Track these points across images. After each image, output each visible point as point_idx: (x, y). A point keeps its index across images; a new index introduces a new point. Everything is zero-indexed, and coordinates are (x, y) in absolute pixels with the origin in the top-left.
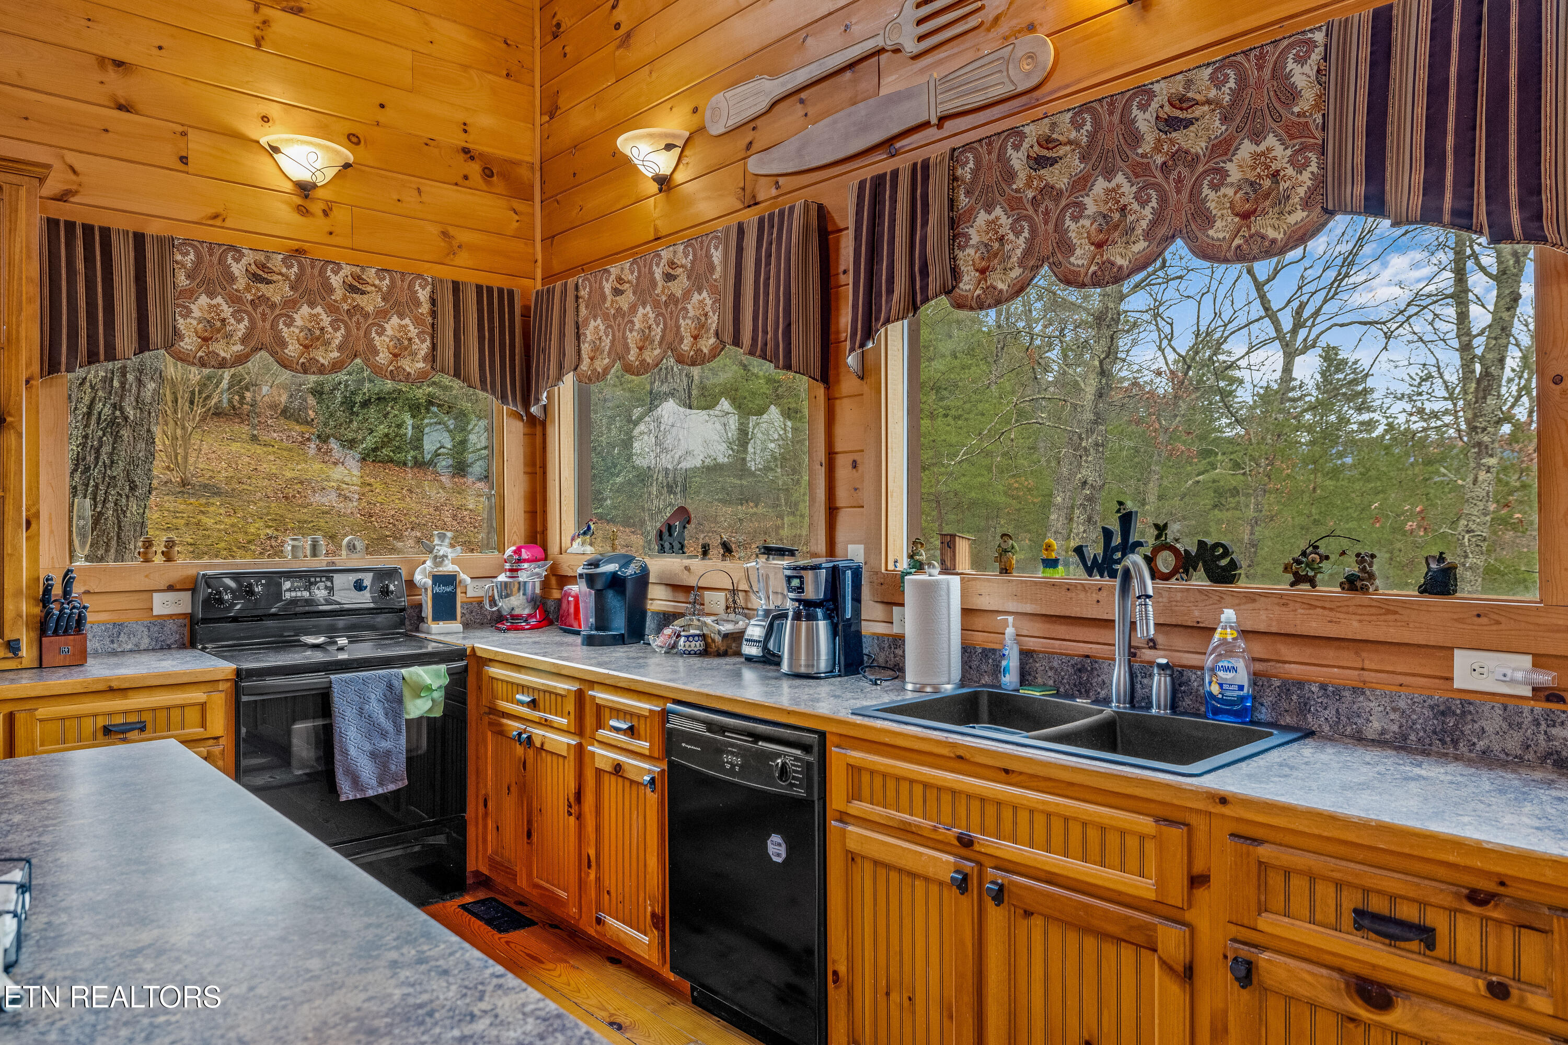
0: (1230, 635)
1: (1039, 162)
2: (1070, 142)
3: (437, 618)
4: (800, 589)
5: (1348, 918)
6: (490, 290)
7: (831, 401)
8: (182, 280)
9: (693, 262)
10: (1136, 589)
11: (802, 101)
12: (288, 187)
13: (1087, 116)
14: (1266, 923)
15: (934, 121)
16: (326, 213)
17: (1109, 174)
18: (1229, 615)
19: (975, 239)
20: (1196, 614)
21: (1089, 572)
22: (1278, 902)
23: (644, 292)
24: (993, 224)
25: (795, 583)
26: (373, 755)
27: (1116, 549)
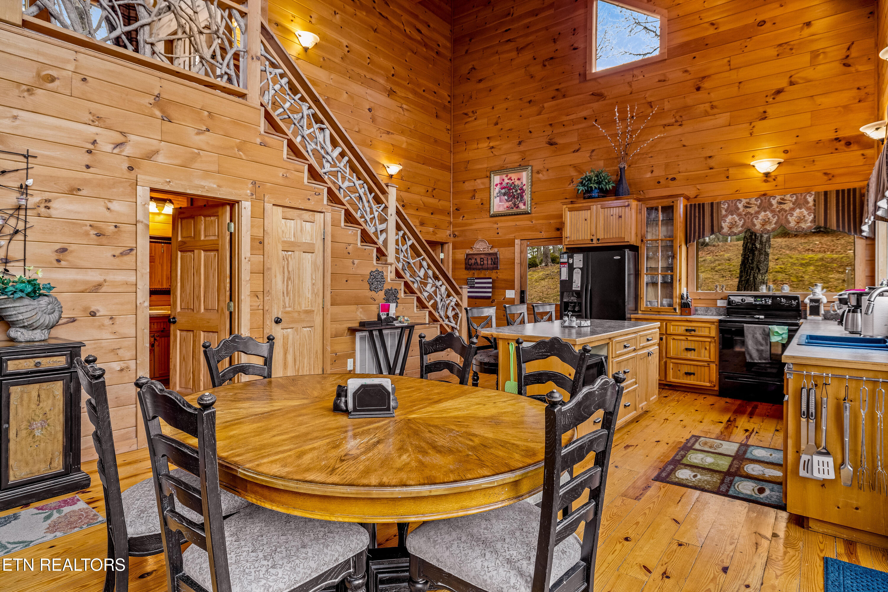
3: (811, 314)
6: (843, 190)
8: (724, 212)
12: (760, 176)
16: (774, 180)
26: (758, 350)
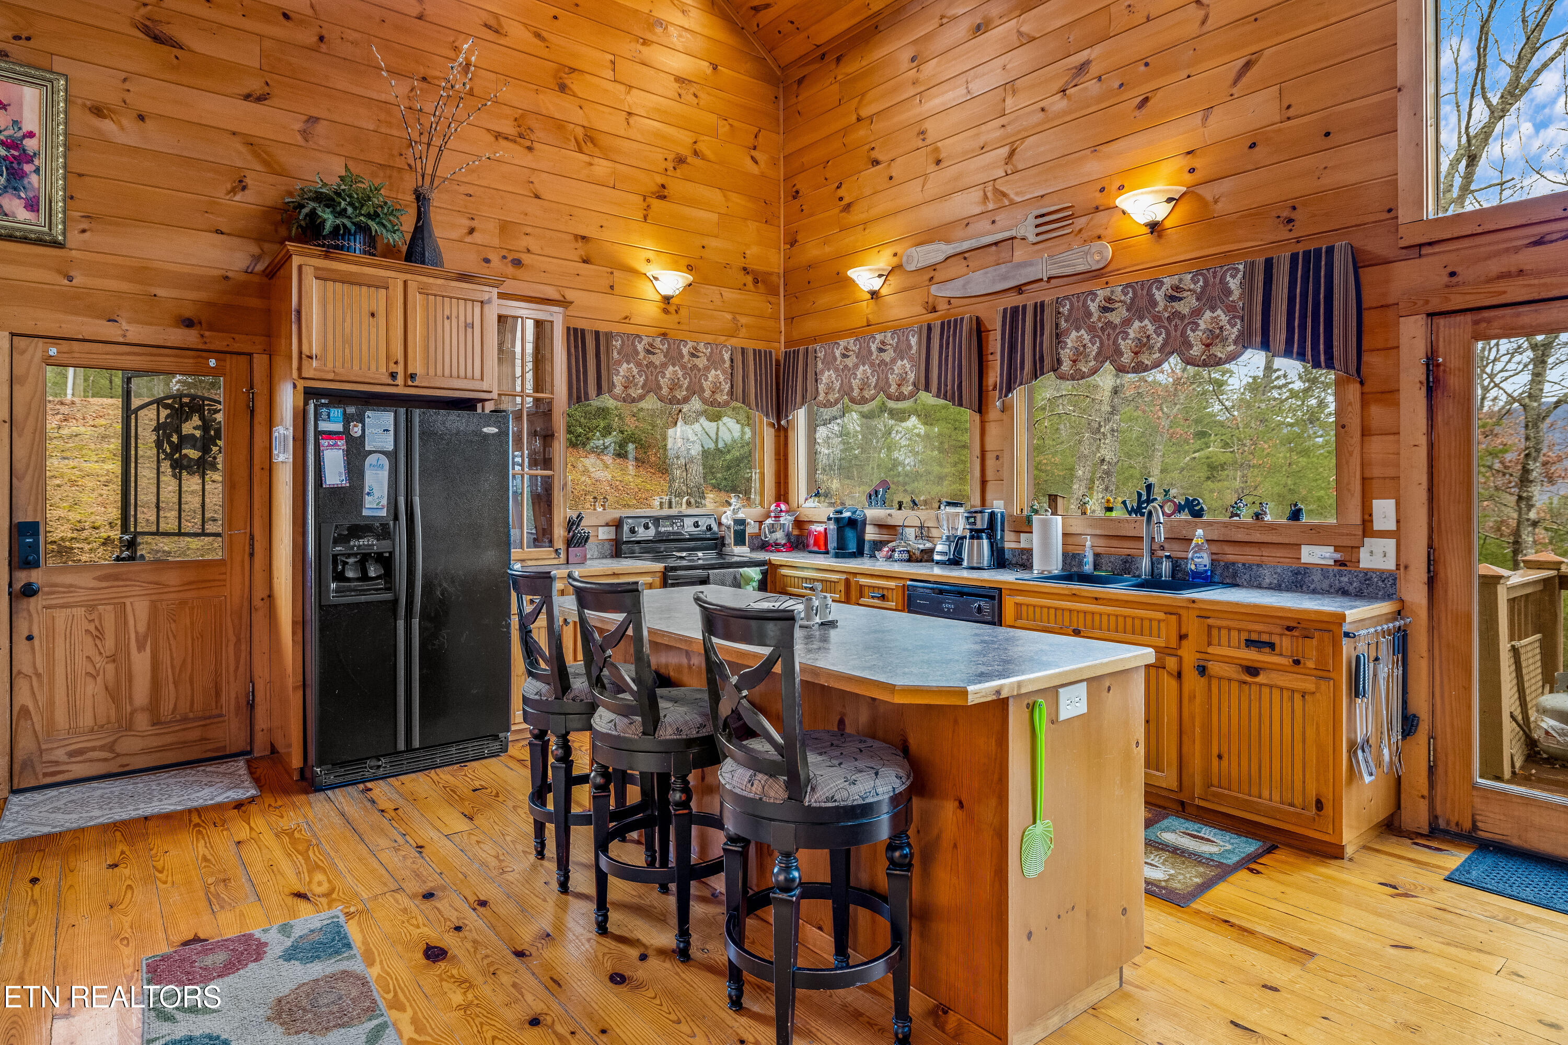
0: (1200, 541)
1: (1105, 310)
2: (1121, 301)
3: (736, 544)
4: (974, 523)
5: (1243, 643)
6: (760, 351)
7: (983, 423)
8: (616, 355)
9: (897, 343)
10: (1154, 519)
11: (965, 258)
12: (658, 298)
13: (1130, 290)
14: (1210, 650)
15: (1045, 279)
16: (677, 312)
17: (1141, 319)
18: (1200, 532)
19: (1070, 345)
20: (1184, 533)
21: (1130, 513)
22: (1215, 641)
23: (864, 356)
24: (1080, 338)
25: (972, 520)
27: (1144, 502)
